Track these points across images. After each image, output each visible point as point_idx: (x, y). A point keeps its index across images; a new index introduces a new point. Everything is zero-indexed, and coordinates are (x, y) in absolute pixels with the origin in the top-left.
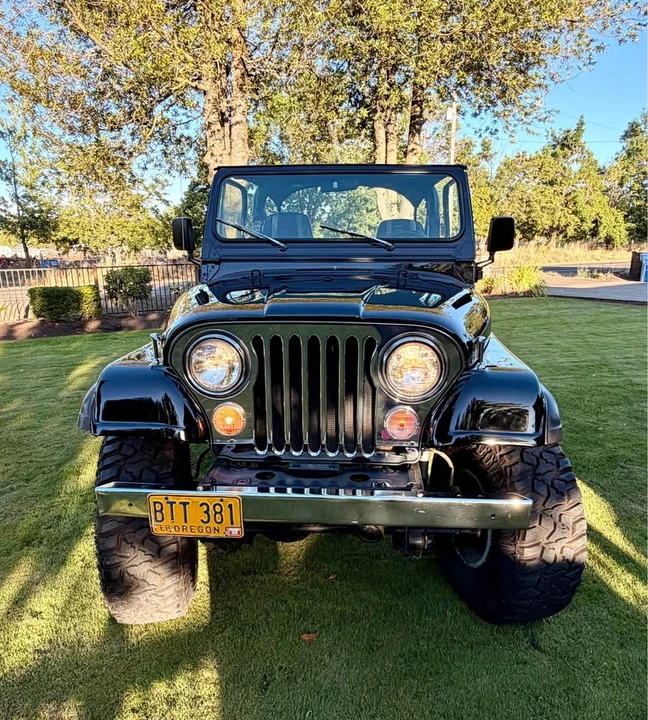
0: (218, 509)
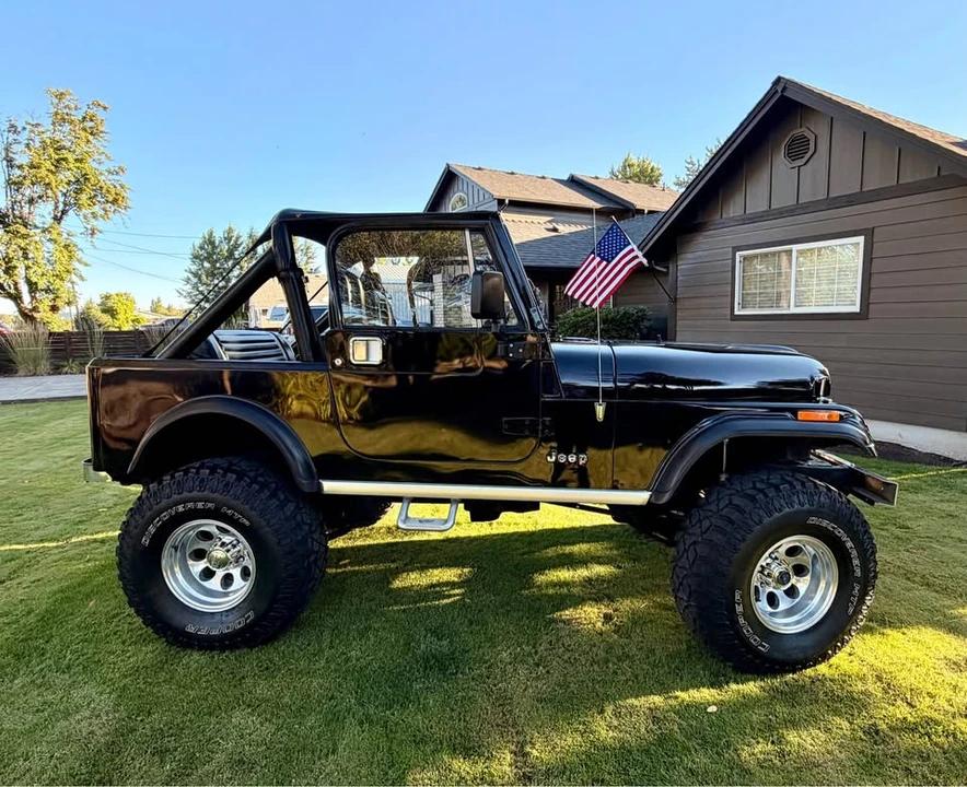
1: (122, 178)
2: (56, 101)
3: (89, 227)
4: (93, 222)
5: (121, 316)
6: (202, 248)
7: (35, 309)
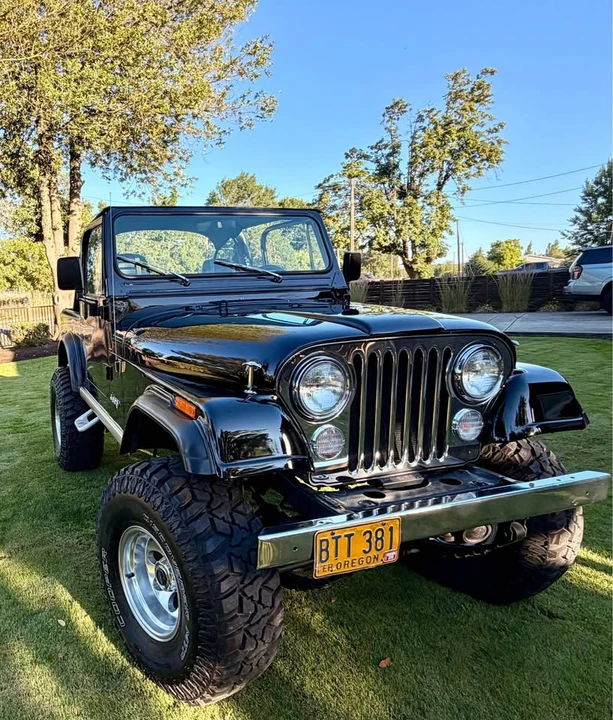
0: (379, 535)
1: (500, 135)
2: (451, 83)
3: (460, 186)
4: (465, 182)
5: (507, 262)
6: (597, 183)
7: (414, 262)
